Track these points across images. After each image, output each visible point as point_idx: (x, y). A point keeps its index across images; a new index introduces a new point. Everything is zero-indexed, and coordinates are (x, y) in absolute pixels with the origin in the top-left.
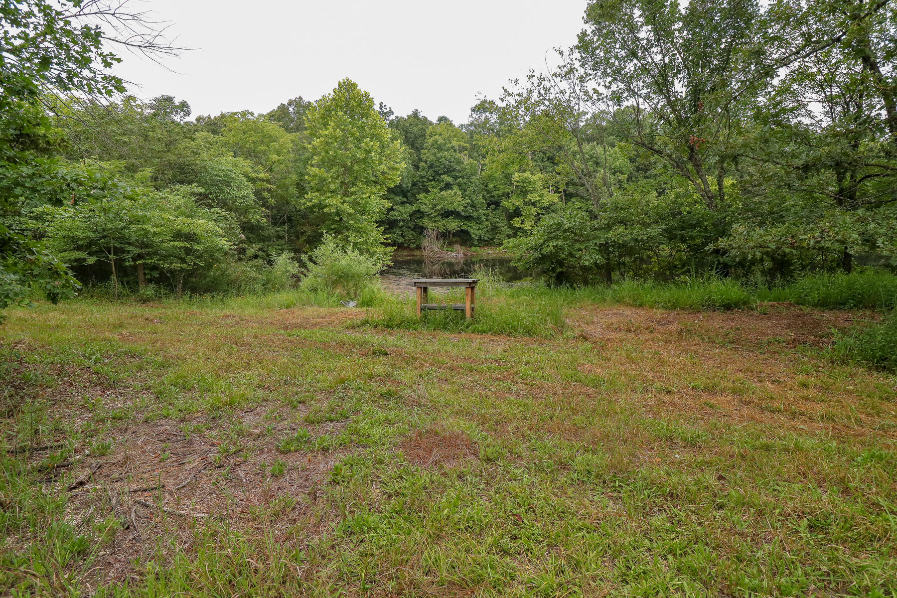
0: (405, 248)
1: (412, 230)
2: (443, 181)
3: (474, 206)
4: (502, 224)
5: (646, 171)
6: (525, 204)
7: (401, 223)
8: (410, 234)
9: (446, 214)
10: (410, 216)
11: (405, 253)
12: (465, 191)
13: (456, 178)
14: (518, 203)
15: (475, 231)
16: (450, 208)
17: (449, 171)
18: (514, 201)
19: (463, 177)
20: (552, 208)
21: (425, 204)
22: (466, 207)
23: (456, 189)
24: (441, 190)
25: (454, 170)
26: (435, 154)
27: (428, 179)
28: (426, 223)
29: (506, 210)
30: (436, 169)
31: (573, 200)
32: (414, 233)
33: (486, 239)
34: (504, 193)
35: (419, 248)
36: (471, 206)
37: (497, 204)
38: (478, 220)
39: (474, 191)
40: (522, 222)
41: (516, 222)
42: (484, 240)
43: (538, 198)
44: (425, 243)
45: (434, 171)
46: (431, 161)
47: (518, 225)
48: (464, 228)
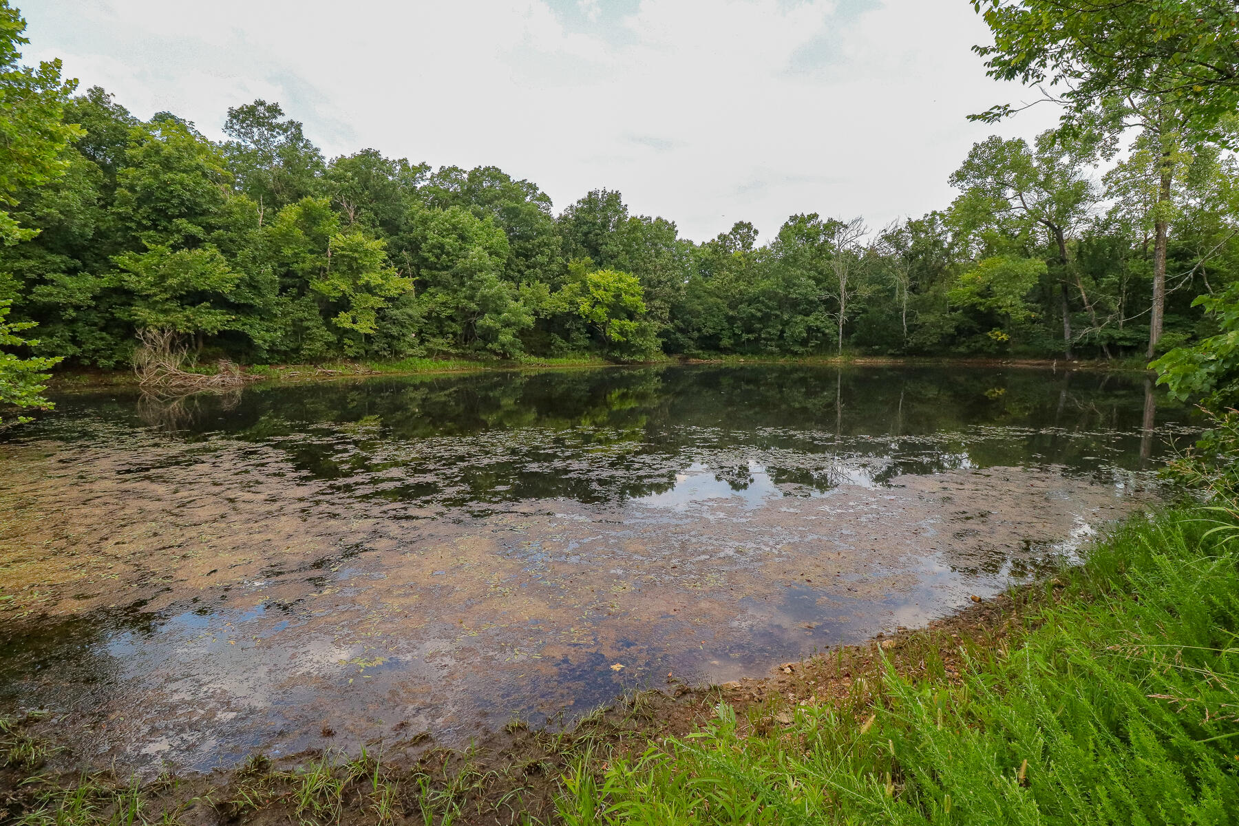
0: (84, 370)
1: (102, 330)
2: (179, 231)
3: (253, 286)
4: (314, 323)
5: (527, 257)
6: (357, 289)
7: (72, 313)
8: (95, 340)
9: (190, 300)
10: (94, 298)
11: (85, 379)
12: (234, 255)
13: (209, 228)
14: (344, 287)
15: (260, 334)
16: (202, 285)
17: (192, 212)
18: (336, 282)
19: (227, 228)
20: (402, 298)
21: (137, 274)
22: (238, 286)
23: (212, 250)
24: (175, 248)
25: (205, 212)
26: (155, 174)
27: (139, 224)
28: (141, 312)
29: (322, 299)
30: (160, 205)
31: (432, 290)
32: (108, 337)
33: (283, 348)
34: (314, 268)
35: (123, 367)
36: (249, 286)
37: (303, 288)
38: (265, 314)
39: (254, 258)
40: (354, 322)
41: (344, 320)
42: (278, 352)
43: (380, 281)
44: (142, 356)
45: (155, 210)
46: (145, 187)
47: (348, 325)
48: (238, 327)
